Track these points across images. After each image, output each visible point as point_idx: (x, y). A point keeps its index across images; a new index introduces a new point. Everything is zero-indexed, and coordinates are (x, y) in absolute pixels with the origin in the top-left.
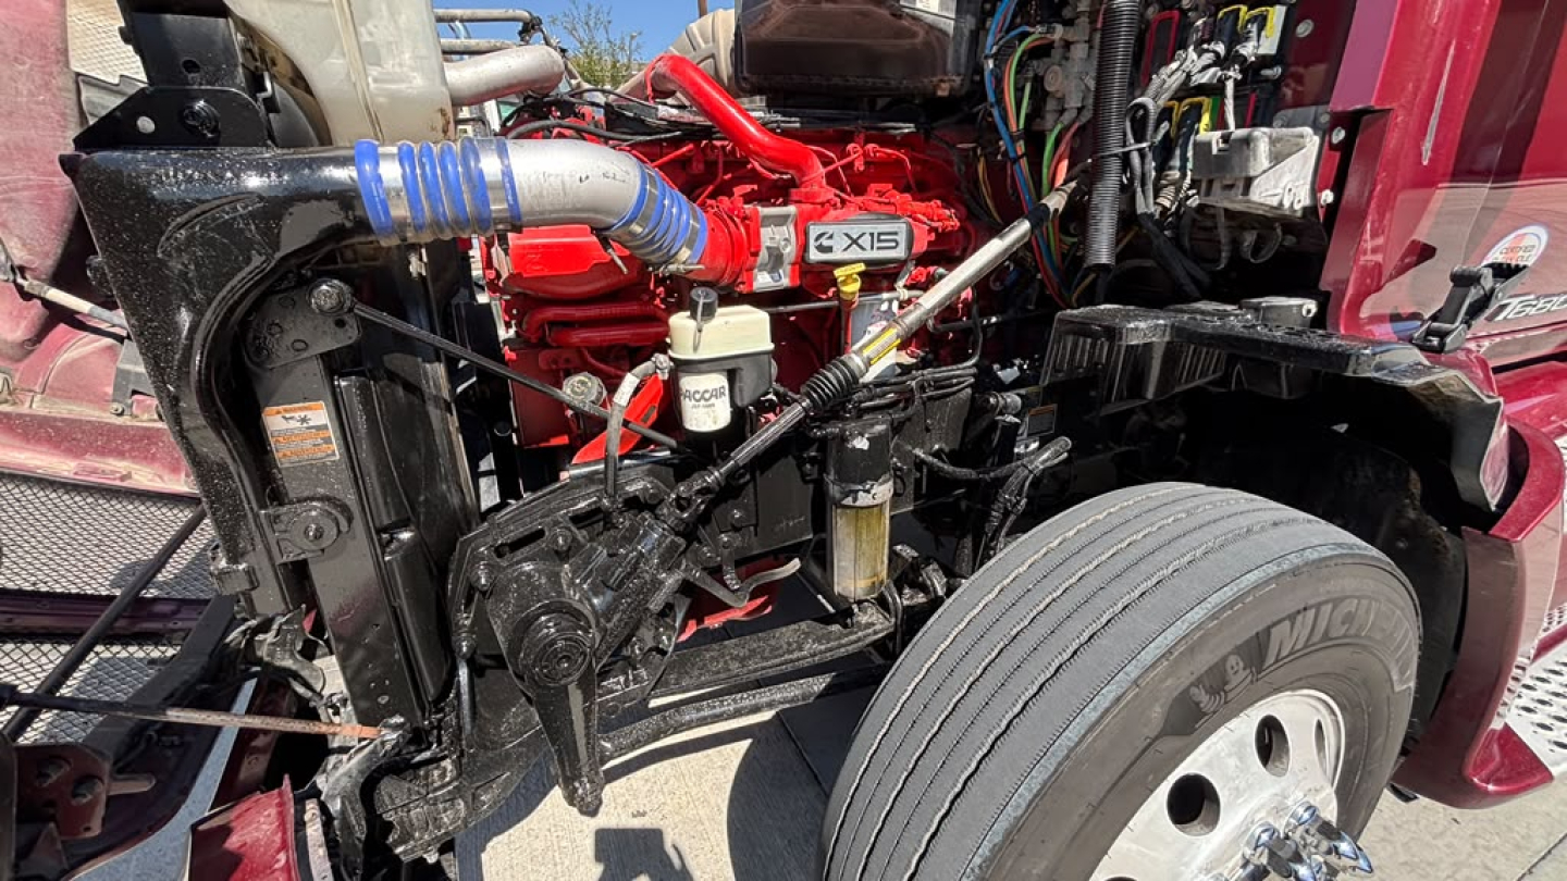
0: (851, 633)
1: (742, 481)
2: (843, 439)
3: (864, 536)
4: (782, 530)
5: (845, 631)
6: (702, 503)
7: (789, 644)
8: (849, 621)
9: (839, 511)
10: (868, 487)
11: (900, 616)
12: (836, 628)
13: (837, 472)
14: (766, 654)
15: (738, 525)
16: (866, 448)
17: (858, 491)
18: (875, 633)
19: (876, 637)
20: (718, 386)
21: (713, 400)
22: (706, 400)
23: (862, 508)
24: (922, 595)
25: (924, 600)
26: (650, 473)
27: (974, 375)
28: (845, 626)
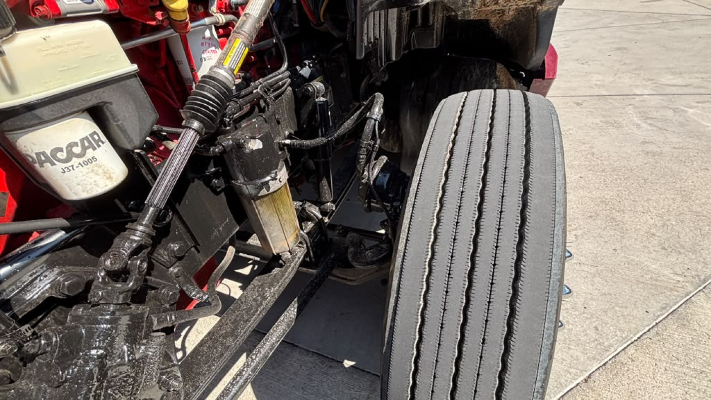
0: (288, 268)
1: (167, 220)
2: (239, 146)
3: (282, 210)
4: (216, 236)
5: (283, 269)
6: (142, 262)
7: (255, 300)
8: (281, 262)
9: (258, 202)
10: (273, 175)
11: (308, 242)
12: (276, 271)
13: (245, 175)
14: (246, 317)
15: (180, 255)
16: (261, 146)
17: (268, 181)
18: (299, 258)
19: (300, 260)
20: (87, 134)
21: (90, 153)
22: (79, 156)
23: (274, 192)
24: (310, 223)
25: (313, 225)
26: (51, 265)
27: (289, 77)
28: (281, 266)
